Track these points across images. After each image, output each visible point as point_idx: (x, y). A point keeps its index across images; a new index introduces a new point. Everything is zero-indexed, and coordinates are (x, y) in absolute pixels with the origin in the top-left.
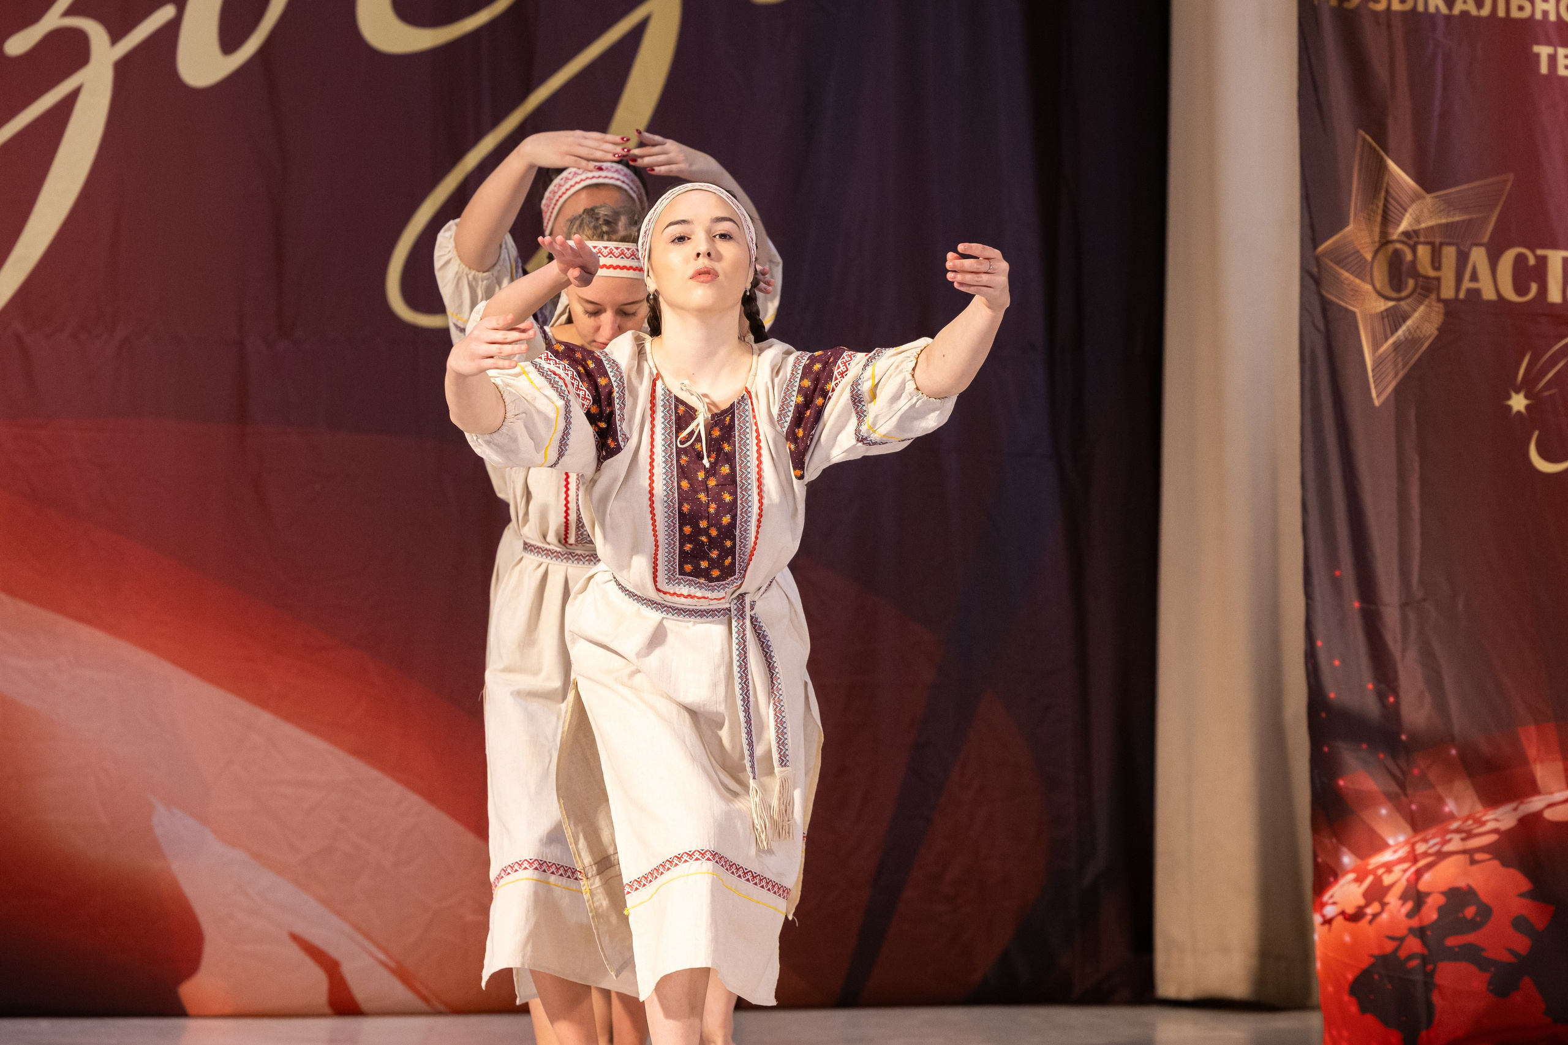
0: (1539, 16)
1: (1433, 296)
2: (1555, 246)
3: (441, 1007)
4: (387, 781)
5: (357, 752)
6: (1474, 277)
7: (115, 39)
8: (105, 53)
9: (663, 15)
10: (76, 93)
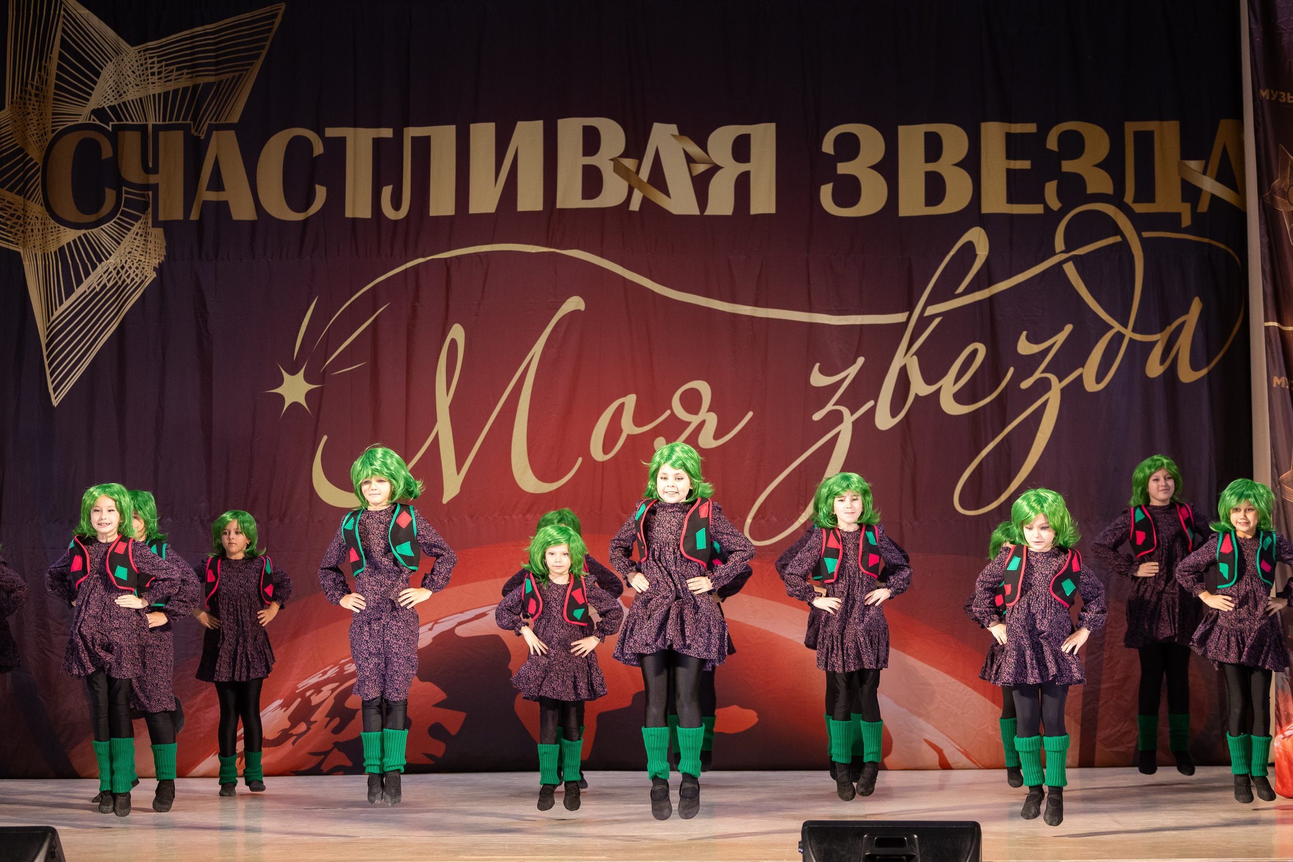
3: (981, 766)
4: (958, 683)
5: (947, 672)
7: (852, 413)
8: (849, 419)
9: (1053, 398)
10: (839, 433)
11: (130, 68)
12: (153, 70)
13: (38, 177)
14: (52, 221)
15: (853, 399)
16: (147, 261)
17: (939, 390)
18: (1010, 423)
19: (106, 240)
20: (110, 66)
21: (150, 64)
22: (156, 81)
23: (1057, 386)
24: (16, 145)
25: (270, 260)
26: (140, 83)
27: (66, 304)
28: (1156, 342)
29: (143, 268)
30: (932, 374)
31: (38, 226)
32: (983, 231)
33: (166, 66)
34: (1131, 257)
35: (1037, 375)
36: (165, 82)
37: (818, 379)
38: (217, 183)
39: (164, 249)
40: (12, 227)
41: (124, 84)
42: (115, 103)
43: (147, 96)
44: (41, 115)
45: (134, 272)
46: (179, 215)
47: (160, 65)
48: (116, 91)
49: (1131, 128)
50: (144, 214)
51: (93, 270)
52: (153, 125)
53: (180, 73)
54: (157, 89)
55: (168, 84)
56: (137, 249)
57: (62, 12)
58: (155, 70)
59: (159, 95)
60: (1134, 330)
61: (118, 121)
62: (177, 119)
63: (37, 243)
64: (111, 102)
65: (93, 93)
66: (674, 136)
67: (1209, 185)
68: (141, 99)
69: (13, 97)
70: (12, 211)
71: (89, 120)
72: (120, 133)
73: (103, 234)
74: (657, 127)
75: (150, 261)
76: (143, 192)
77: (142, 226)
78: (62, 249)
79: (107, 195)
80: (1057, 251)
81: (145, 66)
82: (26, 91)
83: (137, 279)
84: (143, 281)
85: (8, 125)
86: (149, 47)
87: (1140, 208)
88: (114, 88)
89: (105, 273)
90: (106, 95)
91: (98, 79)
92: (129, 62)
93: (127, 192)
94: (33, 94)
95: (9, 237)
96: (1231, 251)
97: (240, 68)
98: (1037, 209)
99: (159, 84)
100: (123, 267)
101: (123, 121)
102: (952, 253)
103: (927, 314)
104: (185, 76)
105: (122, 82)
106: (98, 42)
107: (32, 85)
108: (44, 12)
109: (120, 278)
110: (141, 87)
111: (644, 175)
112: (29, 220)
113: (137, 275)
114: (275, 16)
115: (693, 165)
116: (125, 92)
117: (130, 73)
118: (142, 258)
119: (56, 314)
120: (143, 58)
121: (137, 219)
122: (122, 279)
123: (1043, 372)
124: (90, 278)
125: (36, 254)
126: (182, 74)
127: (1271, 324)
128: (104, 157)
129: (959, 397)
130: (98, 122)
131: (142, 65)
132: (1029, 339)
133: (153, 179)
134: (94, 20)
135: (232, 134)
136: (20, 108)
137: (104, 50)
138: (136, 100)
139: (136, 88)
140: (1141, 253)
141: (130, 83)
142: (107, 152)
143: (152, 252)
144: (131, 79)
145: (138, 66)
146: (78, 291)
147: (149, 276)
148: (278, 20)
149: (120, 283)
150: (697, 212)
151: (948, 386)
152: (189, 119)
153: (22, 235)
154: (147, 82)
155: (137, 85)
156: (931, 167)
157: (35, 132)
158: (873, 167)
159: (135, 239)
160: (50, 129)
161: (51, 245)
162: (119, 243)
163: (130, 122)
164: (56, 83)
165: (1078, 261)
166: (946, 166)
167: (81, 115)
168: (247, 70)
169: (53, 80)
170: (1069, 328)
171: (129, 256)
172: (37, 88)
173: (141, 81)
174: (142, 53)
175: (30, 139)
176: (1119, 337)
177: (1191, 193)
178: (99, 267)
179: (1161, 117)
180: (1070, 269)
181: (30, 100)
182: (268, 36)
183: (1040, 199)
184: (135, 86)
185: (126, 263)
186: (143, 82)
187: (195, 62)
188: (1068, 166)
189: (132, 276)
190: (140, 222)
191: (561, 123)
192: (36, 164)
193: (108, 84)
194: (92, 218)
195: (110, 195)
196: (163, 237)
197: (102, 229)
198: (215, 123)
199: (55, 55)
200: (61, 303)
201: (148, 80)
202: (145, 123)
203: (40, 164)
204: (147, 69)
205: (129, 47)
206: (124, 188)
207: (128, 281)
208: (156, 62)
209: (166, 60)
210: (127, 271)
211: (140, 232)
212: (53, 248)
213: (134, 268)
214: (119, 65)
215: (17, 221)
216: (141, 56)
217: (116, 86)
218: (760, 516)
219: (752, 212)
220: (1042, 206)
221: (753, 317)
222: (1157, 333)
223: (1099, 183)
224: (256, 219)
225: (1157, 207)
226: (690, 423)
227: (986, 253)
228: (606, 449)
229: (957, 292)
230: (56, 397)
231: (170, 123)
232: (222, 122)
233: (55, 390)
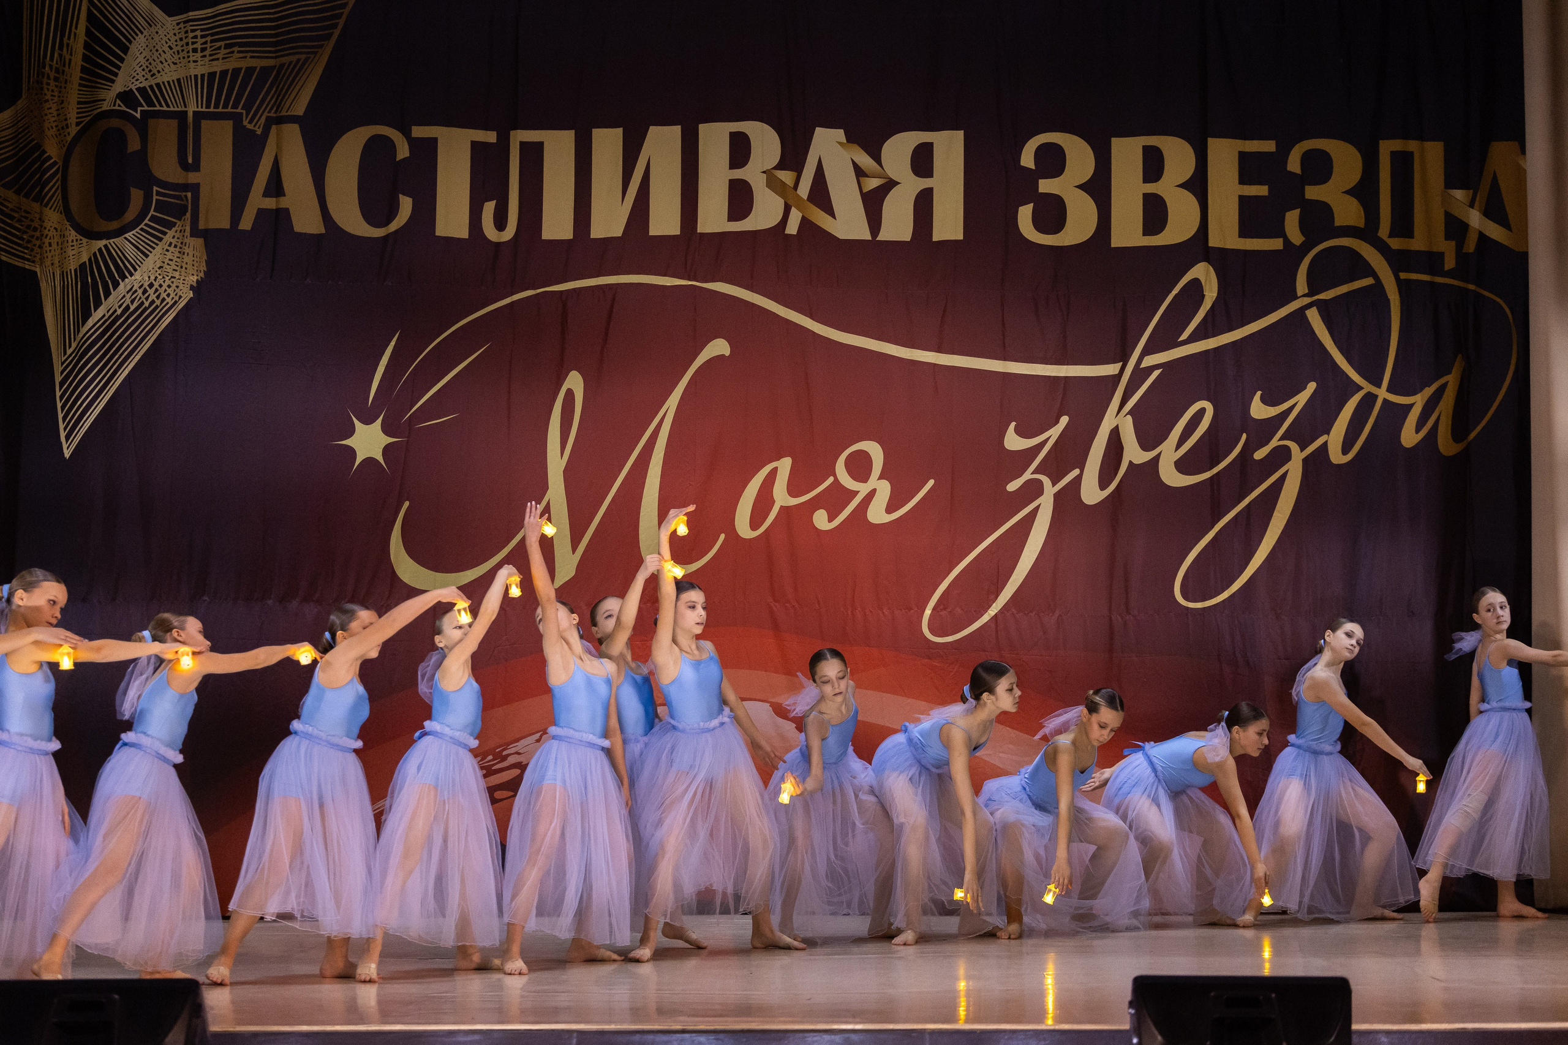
7: (1054, 485)
9: (1294, 470)
10: (1038, 508)
11: (167, 43)
12: (195, 46)
13: (57, 180)
14: (74, 233)
15: (1055, 466)
16: (182, 278)
19: (130, 252)
20: (141, 39)
21: (192, 38)
22: (199, 59)
23: (1298, 456)
24: (33, 140)
26: (178, 61)
27: (83, 332)
28: (1412, 405)
29: (177, 287)
30: (1149, 438)
31: (57, 239)
32: (1211, 268)
33: (212, 41)
34: (1386, 301)
35: (1274, 443)
36: (210, 61)
37: (1013, 441)
38: (275, 188)
39: (204, 264)
40: (29, 241)
41: (158, 61)
42: (146, 85)
43: (187, 77)
44: (62, 103)
45: (165, 291)
46: (225, 224)
47: (204, 40)
48: (147, 70)
49: (1387, 148)
50: (180, 220)
51: (115, 288)
52: (194, 112)
53: (228, 51)
54: (201, 68)
55: (214, 63)
56: (170, 263)
58: (198, 46)
59: (203, 76)
60: (1389, 390)
61: (148, 107)
62: (225, 106)
63: (57, 260)
64: (141, 82)
65: (121, 73)
66: (840, 143)
67: (1477, 221)
68: (179, 80)
69: (29, 82)
70: (28, 222)
71: (114, 105)
72: (151, 121)
73: (127, 244)
74: (819, 131)
75: (186, 279)
76: (179, 194)
77: (177, 235)
78: (82, 266)
79: (133, 197)
80: (1299, 293)
81: (185, 41)
82: (43, 74)
83: (169, 300)
84: (176, 302)
85: (24, 117)
86: (190, 18)
87: (1395, 244)
88: (144, 66)
89: (128, 292)
90: (135, 74)
91: (126, 55)
92: (165, 35)
93: (158, 193)
94: (52, 78)
95: (24, 253)
97: (305, 51)
98: (1276, 244)
99: (202, 63)
100: (151, 286)
101: (155, 106)
102: (1175, 292)
103: (1143, 365)
104: (235, 56)
105: (156, 59)
106: (126, 11)
107: (51, 67)
109: (146, 300)
110: (179, 65)
111: (804, 191)
112: (46, 232)
113: (169, 295)
115: (862, 179)
116: (159, 72)
117: (166, 49)
118: (176, 275)
119: (74, 345)
120: (183, 30)
121: (171, 226)
122: (149, 301)
123: (1282, 439)
124: (111, 298)
125: (55, 275)
126: (233, 52)
128: (130, 150)
129: (1182, 466)
130: (124, 108)
131: (181, 39)
132: (1264, 400)
133: (193, 178)
135: (296, 128)
136: (37, 94)
137: (134, 20)
138: (173, 81)
139: (173, 67)
140: (1397, 297)
141: (166, 61)
142: (133, 144)
143: (190, 267)
144: (168, 56)
145: (176, 41)
146: (97, 315)
147: (184, 296)
149: (146, 305)
150: (867, 236)
151: (1169, 452)
152: (241, 106)
153: (41, 251)
154: (186, 60)
155: (175, 64)
156: (1151, 188)
157: (54, 125)
158: (1080, 187)
159: (167, 251)
160: (73, 121)
161: (71, 261)
162: (147, 256)
163: (165, 108)
164: (82, 66)
165: (1324, 308)
166: (1168, 188)
167: (105, 100)
168: (316, 52)
169: (78, 61)
170: (1312, 386)
171: (159, 271)
172: (58, 71)
173: (179, 59)
174: (182, 25)
175: (47, 132)
176: (1371, 398)
177: (1456, 228)
178: (122, 284)
179: (1422, 138)
180: (1313, 316)
181: (48, 84)
183: (1280, 232)
184: (172, 65)
185: (155, 280)
186: (182, 60)
188: (1312, 192)
189: (164, 295)
190: (175, 230)
191: (701, 127)
192: (55, 164)
193: (138, 61)
194: (114, 225)
195: (137, 197)
196: (203, 249)
197: (126, 238)
198: (275, 115)
199: (81, 31)
201: (189, 57)
202: (184, 109)
203: (60, 164)
204: (187, 44)
205: (167, 17)
206: (155, 188)
207: (157, 303)
208: (199, 37)
209: (212, 35)
210: (156, 290)
211: (175, 242)
212: (73, 265)
213: (165, 286)
214: (153, 38)
215: (33, 233)
216: (180, 28)
217: (147, 64)
218: (942, 607)
219: (935, 238)
220: (1281, 240)
221: (935, 364)
222: (1414, 393)
223: (1348, 212)
224: (323, 231)
225: (1418, 243)
226: (856, 493)
227: (1215, 295)
228: (754, 525)
229: (1181, 339)
230: (68, 448)
231: (216, 110)
232: (284, 113)
233: (67, 439)
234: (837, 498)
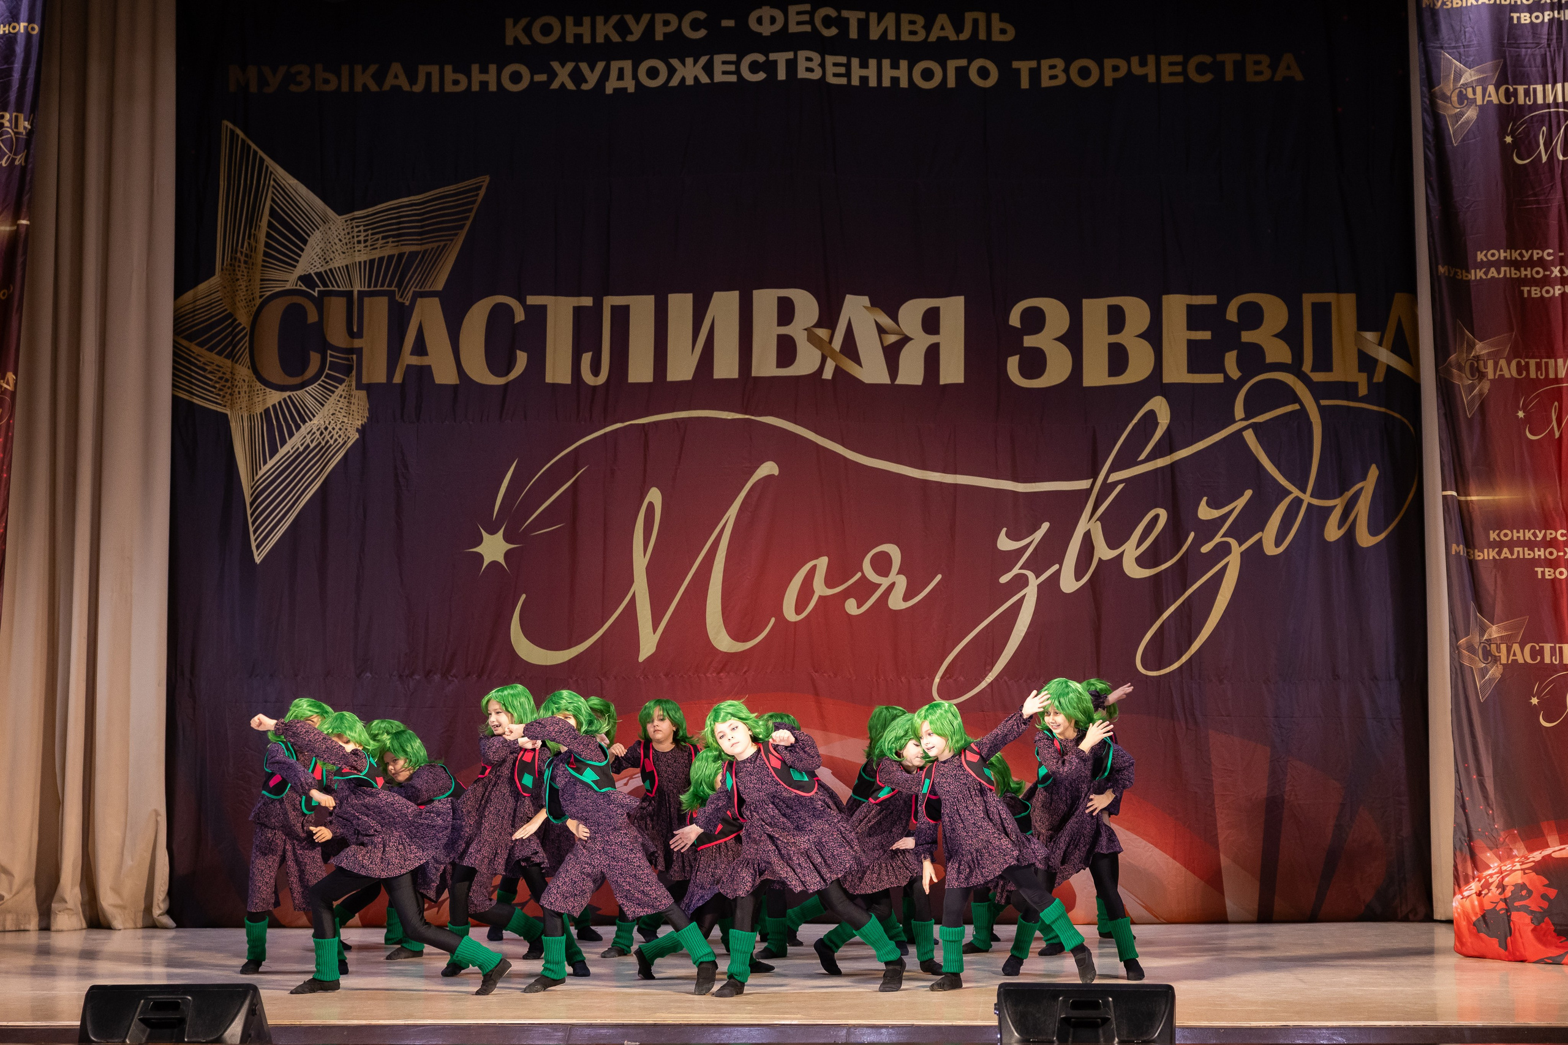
0: (1537, 557)
1: (1498, 663)
2: (1547, 642)
4: (1140, 839)
5: (1128, 829)
6: (1515, 655)
7: (1037, 578)
8: (1034, 582)
9: (1233, 563)
10: (1024, 596)
11: (337, 236)
12: (359, 238)
13: (246, 342)
14: (258, 384)
15: (1037, 564)
16: (350, 422)
17: (1122, 553)
18: (1190, 586)
19: (310, 402)
20: (317, 233)
21: (358, 232)
22: (362, 249)
23: (1237, 550)
24: (226, 310)
25: (471, 423)
26: (346, 251)
27: (270, 464)
28: (1335, 506)
29: (346, 429)
30: (1115, 539)
31: (245, 388)
32: (1164, 400)
33: (372, 234)
34: (1310, 425)
35: (1218, 539)
36: (371, 250)
37: (1005, 544)
38: (420, 348)
39: (367, 411)
40: (220, 390)
41: (330, 251)
42: (322, 270)
43: (353, 264)
44: (250, 280)
45: (337, 433)
46: (381, 377)
47: (366, 233)
48: (322, 259)
49: (1308, 300)
50: (348, 376)
51: (297, 430)
52: (359, 291)
53: (384, 241)
54: (362, 256)
55: (374, 252)
56: (341, 410)
57: (272, 182)
58: (362, 238)
59: (365, 262)
60: (1312, 496)
61: (324, 287)
62: (382, 285)
63: (244, 405)
64: (318, 269)
65: (301, 260)
66: (864, 307)
67: (1385, 356)
68: (347, 266)
69: (223, 264)
70: (220, 374)
71: (296, 285)
72: (326, 299)
73: (307, 396)
74: (849, 297)
75: (354, 423)
76: (346, 356)
77: (346, 389)
78: (267, 411)
79: (312, 357)
80: (1237, 419)
81: (350, 236)
82: (235, 258)
83: (340, 440)
84: (345, 442)
85: (218, 291)
86: (356, 216)
87: (1318, 377)
89: (308, 434)
90: (313, 262)
91: (305, 245)
92: (336, 231)
93: (331, 356)
94: (242, 261)
95: (217, 399)
96: (1406, 421)
97: (444, 238)
98: (1218, 378)
99: (365, 252)
100: (326, 428)
101: (329, 287)
102: (1135, 421)
103: (1109, 481)
104: (390, 244)
106: (307, 212)
107: (241, 253)
108: (255, 182)
109: (323, 439)
110: (347, 254)
111: (837, 344)
112: (236, 383)
113: (340, 436)
114: (479, 188)
115: (882, 335)
116: (331, 259)
117: (337, 241)
118: (346, 420)
119: (260, 473)
120: (350, 226)
121: (341, 382)
122: (325, 440)
123: (1223, 536)
124: (294, 439)
125: (242, 416)
126: (388, 242)
127: (1449, 493)
128: (310, 321)
129: (1141, 561)
130: (304, 288)
131: (348, 233)
132: (1208, 504)
133: (357, 343)
134: (303, 190)
135: (436, 301)
136: (230, 274)
137: (312, 219)
138: (343, 267)
139: (343, 256)
140: (1319, 421)
141: (337, 251)
142: (313, 317)
143: (355, 413)
144: (338, 247)
145: (345, 235)
146: (282, 451)
147: (351, 437)
148: (482, 192)
149: (323, 443)
150: (886, 380)
151: (1131, 550)
152: (394, 285)
153: (230, 397)
154: (352, 250)
155: (344, 253)
156: (1114, 339)
157: (243, 298)
158: (1058, 339)
159: (339, 401)
160: (257, 294)
161: (257, 406)
162: (323, 405)
163: (336, 288)
164: (265, 251)
165: (1258, 429)
166: (1128, 338)
167: (288, 281)
168: (452, 240)
169: (261, 247)
170: (1248, 493)
171: (332, 417)
172: (246, 256)
173: (347, 249)
174: (349, 222)
175: (238, 304)
176: (1298, 502)
177: (1367, 363)
178: (303, 427)
179: (1338, 290)
180: (1249, 437)
181: (239, 266)
182: (473, 208)
183: (1221, 369)
184: (341, 254)
185: (329, 424)
186: (349, 250)
187: (401, 231)
188: (1247, 337)
189: (336, 436)
190: (344, 384)
191: (756, 293)
192: (244, 328)
193: (315, 251)
194: (297, 380)
195: (315, 358)
196: (365, 399)
197: (306, 391)
198: (419, 290)
199: (264, 224)
200: (265, 463)
201: (354, 247)
202: (351, 289)
203: (248, 329)
204: (353, 237)
205: (337, 216)
206: (329, 352)
207: (331, 442)
208: (362, 231)
209: (372, 229)
210: (330, 432)
211: (344, 394)
212: (259, 409)
213: (337, 429)
214: (326, 233)
215: (224, 383)
216: (348, 225)
217: (323, 253)
218: (948, 676)
219: (942, 382)
220: (1222, 375)
221: (942, 483)
222: (1335, 498)
223: (1278, 352)
224: (458, 382)
225: (1335, 376)
226: (880, 585)
227: (1168, 421)
228: (799, 610)
229: (1139, 459)
230: (258, 555)
231: (375, 289)
232: (427, 289)
233: (258, 547)
234: (864, 589)
